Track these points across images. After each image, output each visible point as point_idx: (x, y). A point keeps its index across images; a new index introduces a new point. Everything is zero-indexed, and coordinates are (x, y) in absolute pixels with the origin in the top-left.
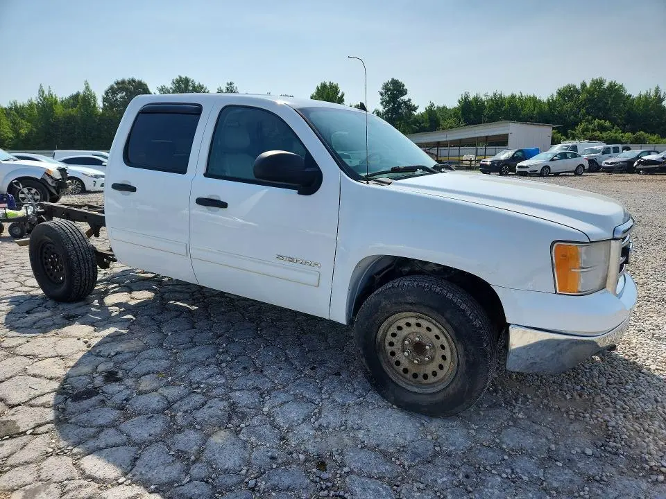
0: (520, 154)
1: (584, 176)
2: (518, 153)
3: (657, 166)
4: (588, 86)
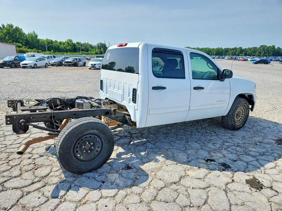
0: (17, 58)
1: (48, 68)
2: (16, 58)
3: (71, 64)
4: (6, 26)
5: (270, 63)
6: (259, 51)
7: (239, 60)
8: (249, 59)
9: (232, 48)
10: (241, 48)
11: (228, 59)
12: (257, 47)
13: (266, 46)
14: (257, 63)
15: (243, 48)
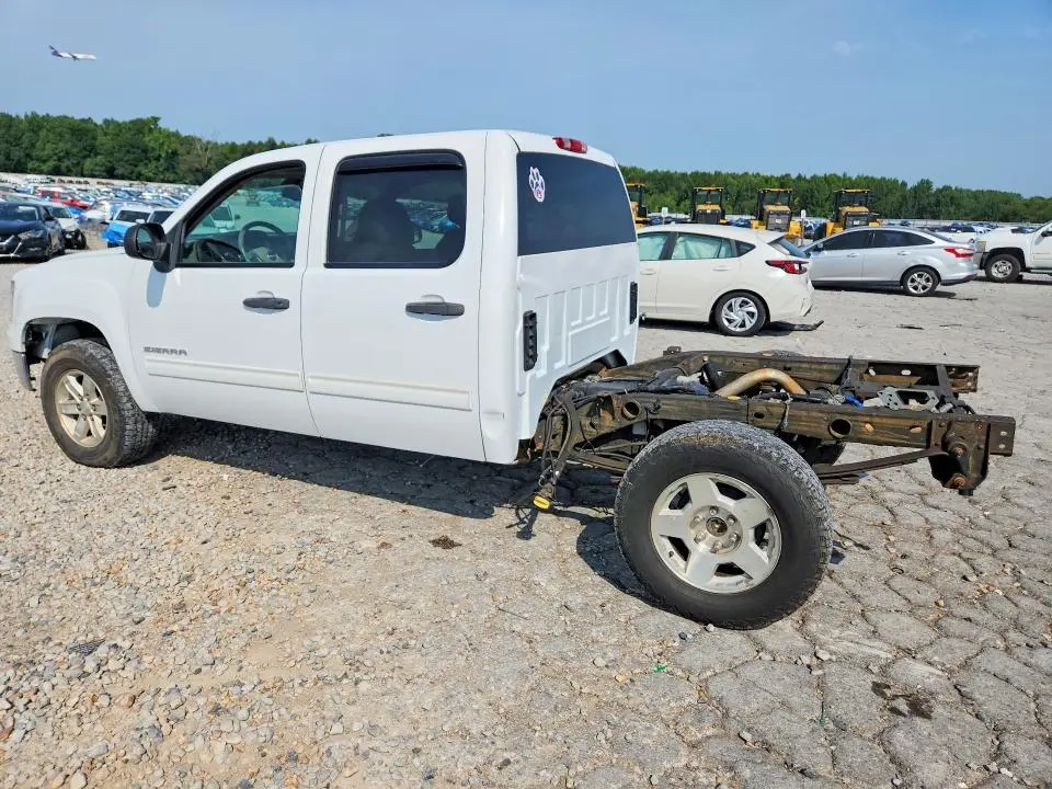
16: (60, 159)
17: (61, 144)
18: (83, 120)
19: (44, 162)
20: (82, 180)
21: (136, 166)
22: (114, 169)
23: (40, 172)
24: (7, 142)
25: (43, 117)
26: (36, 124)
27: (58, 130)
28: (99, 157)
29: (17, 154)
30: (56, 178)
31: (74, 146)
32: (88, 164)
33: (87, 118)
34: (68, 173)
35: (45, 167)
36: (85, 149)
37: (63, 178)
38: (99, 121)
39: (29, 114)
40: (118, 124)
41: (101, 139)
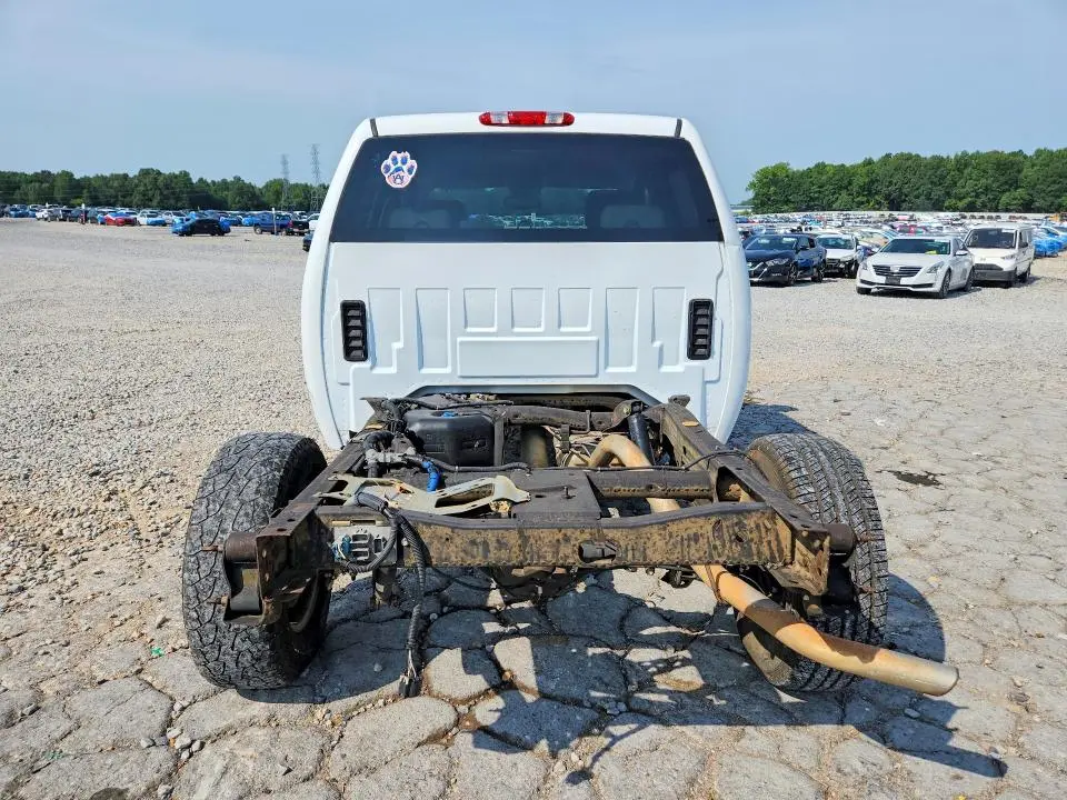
5: (229, 231)
6: (142, 188)
7: (102, 223)
8: (143, 220)
9: (30, 172)
10: (69, 175)
11: (53, 218)
12: (131, 176)
13: (159, 173)
14: (188, 231)
15: (77, 177)
16: (977, 196)
17: (983, 181)
18: (1014, 154)
19: (960, 199)
20: (994, 215)
21: (1059, 197)
22: (1032, 201)
23: (955, 209)
24: (932, 182)
25: (973, 155)
26: (963, 162)
27: (983, 167)
28: (1020, 190)
29: (938, 192)
30: (968, 214)
31: (996, 180)
32: (1005, 198)
33: (1017, 150)
34: (983, 208)
35: (961, 204)
36: (1006, 183)
37: (976, 214)
38: (1030, 152)
39: (960, 153)
40: (1051, 153)
41: (1028, 172)
